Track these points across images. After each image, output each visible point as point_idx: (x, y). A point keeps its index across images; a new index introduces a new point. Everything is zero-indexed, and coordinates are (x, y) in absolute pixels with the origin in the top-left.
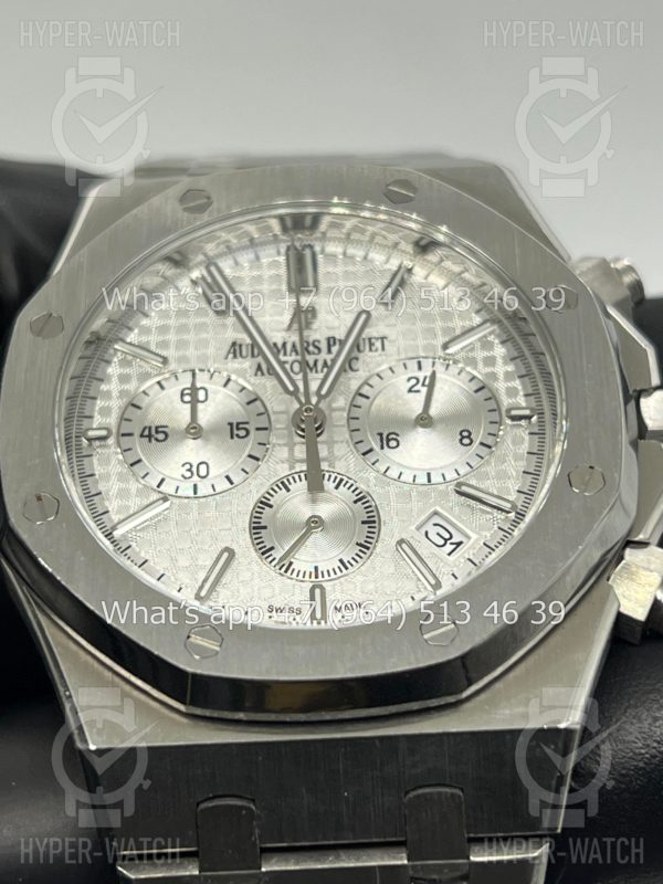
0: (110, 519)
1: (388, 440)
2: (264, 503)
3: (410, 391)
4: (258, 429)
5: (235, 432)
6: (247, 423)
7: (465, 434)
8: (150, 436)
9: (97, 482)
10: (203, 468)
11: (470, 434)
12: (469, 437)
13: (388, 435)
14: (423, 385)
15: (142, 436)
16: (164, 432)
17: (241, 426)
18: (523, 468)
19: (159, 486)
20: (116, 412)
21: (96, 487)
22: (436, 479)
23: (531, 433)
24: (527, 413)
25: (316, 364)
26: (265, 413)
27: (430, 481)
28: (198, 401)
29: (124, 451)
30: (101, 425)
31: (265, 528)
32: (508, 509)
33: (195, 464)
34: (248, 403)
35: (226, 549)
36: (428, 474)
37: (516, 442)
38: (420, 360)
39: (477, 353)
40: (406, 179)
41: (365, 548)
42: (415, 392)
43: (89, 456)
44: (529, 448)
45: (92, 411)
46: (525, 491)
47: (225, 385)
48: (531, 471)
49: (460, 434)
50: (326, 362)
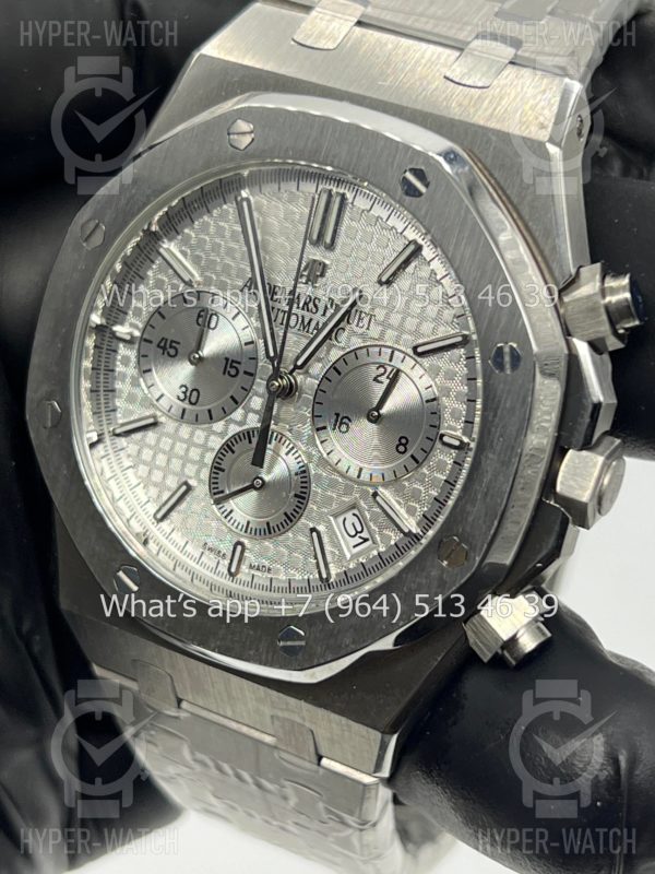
0: (116, 418)
1: (341, 421)
2: (229, 447)
3: (375, 379)
4: (246, 373)
5: (228, 369)
6: (239, 363)
7: (403, 441)
8: (164, 348)
9: (115, 378)
10: (195, 394)
11: (407, 442)
12: (405, 445)
13: (343, 418)
14: (388, 377)
15: (158, 346)
16: (175, 348)
17: (234, 364)
18: (436, 494)
19: (157, 400)
20: (145, 315)
21: (113, 383)
22: (365, 477)
23: (455, 462)
24: (457, 443)
25: (309, 323)
26: (255, 359)
27: (359, 476)
28: (209, 327)
29: (141, 356)
30: (132, 325)
31: (223, 470)
32: (406, 531)
33: (190, 389)
34: (246, 344)
35: (186, 483)
36: (361, 470)
37: (440, 467)
38: (394, 350)
39: (443, 361)
40: (423, 168)
41: (290, 519)
42: (379, 382)
43: (116, 351)
44: (449, 476)
45: (128, 307)
46: (429, 517)
47: (233, 319)
48: (440, 499)
49: (400, 439)
50: (318, 324)
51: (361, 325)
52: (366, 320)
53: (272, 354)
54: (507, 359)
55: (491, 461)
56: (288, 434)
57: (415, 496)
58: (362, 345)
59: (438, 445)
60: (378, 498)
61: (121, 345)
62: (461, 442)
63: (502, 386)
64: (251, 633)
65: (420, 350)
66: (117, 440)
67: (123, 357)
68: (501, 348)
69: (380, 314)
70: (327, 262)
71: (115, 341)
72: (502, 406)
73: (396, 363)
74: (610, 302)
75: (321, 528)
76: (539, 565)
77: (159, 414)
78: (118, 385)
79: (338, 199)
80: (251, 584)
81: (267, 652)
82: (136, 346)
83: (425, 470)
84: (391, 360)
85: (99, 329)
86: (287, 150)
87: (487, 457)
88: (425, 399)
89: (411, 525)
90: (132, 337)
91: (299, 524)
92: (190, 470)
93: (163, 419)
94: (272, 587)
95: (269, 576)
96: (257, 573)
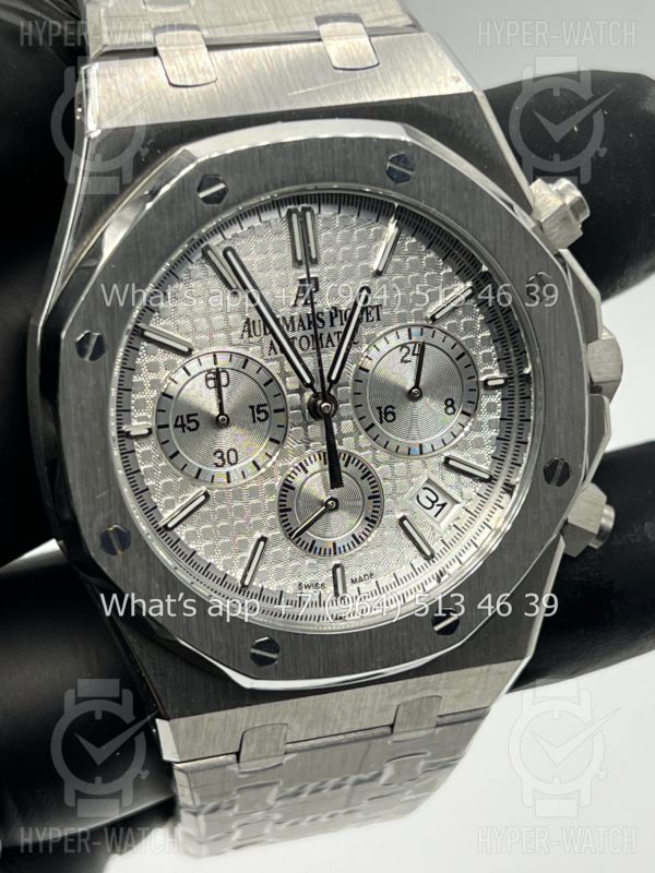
0: (160, 514)
1: (387, 414)
2: (287, 486)
3: (402, 361)
4: (276, 411)
5: (257, 415)
6: (265, 405)
7: (449, 403)
8: (183, 426)
9: (143, 478)
10: (232, 454)
11: (453, 402)
12: (452, 406)
13: (386, 408)
14: (413, 354)
15: (176, 426)
16: (194, 421)
17: (261, 409)
18: (496, 434)
19: (197, 477)
20: (152, 406)
21: (144, 483)
22: (427, 450)
23: (503, 399)
24: (502, 382)
26: (281, 393)
27: (421, 453)
28: (221, 385)
29: (163, 443)
30: (139, 419)
31: (290, 510)
32: (487, 477)
33: (225, 452)
34: (265, 385)
35: (262, 538)
36: (421, 446)
37: (491, 408)
38: (409, 327)
40: (403, 152)
41: (372, 521)
42: (406, 362)
43: (134, 451)
44: (502, 413)
45: (129, 404)
46: (498, 456)
47: (244, 367)
48: (503, 437)
49: (446, 403)
50: (329, 336)
51: (370, 319)
52: (374, 313)
53: (308, 381)
57: (479, 444)
59: (482, 391)
60: (451, 463)
61: (136, 443)
62: (505, 379)
65: (437, 316)
67: (143, 454)
70: (316, 276)
71: (127, 441)
73: (417, 337)
75: (407, 514)
78: (149, 483)
79: (309, 215)
82: (155, 437)
83: (478, 418)
84: (410, 338)
88: (455, 358)
90: (148, 429)
91: (383, 522)
94: (380, 590)
95: (373, 581)
96: (362, 585)
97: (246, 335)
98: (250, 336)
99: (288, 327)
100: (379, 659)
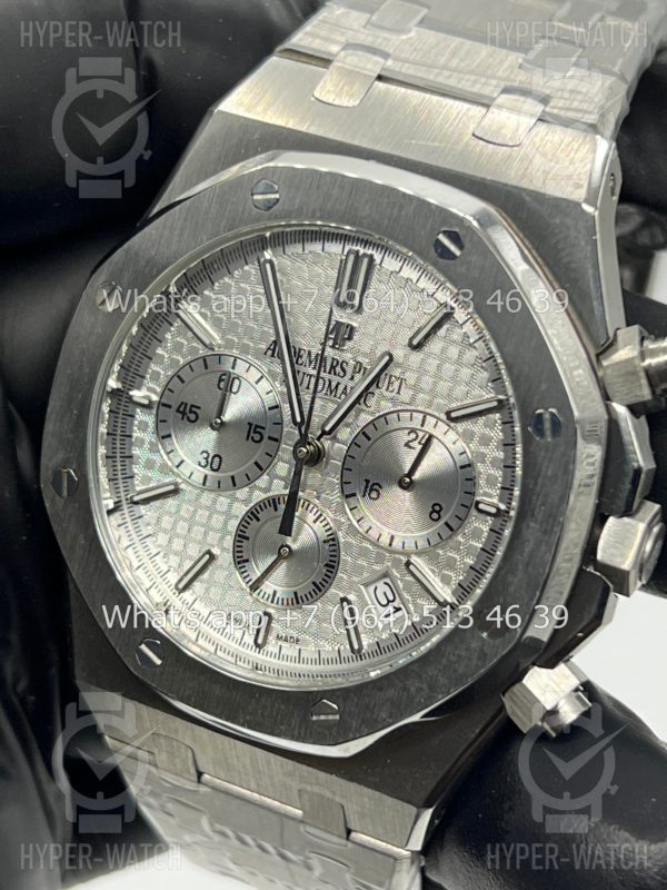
0: (133, 485)
1: (372, 488)
2: (253, 514)
3: (407, 445)
4: (270, 438)
5: (252, 434)
6: (263, 428)
7: (437, 508)
8: (183, 413)
9: (131, 444)
10: (217, 460)
11: (441, 509)
12: (438, 512)
13: (374, 484)
15: (178, 411)
16: (196, 413)
17: (258, 430)
18: (472, 562)
19: (177, 467)
20: (163, 379)
21: (130, 450)
22: (397, 544)
23: (491, 530)
24: (493, 510)
25: (337, 387)
26: (280, 424)
27: (390, 545)
28: (231, 391)
29: (160, 421)
30: (150, 389)
31: (247, 538)
32: (442, 600)
33: (211, 455)
34: (270, 409)
35: (209, 552)
36: (392, 538)
37: (476, 534)
38: (426, 415)
39: (477, 427)
40: (457, 230)
41: (319, 589)
42: (410, 447)
43: (133, 416)
44: (485, 544)
45: (146, 372)
46: (465, 586)
47: (257, 383)
48: (477, 568)
49: (433, 507)
50: (345, 388)
51: (391, 389)
52: (396, 384)
53: (299, 419)
54: (547, 425)
55: (533, 529)
56: (317, 501)
57: (451, 564)
58: (392, 409)
59: (474, 512)
60: (411, 567)
61: (138, 410)
62: (498, 509)
63: (542, 454)
64: (283, 707)
65: (453, 415)
66: (135, 508)
67: (140, 422)
68: (541, 415)
69: (411, 378)
70: (355, 324)
71: (131, 405)
72: (543, 473)
73: (429, 427)
74: (650, 365)
75: (352, 597)
76: (580, 634)
77: (179, 480)
78: (136, 451)
79: (366, 261)
80: (279, 656)
81: (300, 728)
82: (154, 411)
83: (460, 538)
84: (422, 425)
85: (115, 393)
86: (314, 211)
87: (528, 527)
88: (458, 465)
89: (446, 594)
90: (151, 402)
91: (328, 594)
92: (213, 537)
93: (183, 486)
94: (299, 659)
95: (298, 647)
96: (284, 644)
97: (270, 352)
98: (273, 356)
99: (310, 362)
100: (248, 718)
